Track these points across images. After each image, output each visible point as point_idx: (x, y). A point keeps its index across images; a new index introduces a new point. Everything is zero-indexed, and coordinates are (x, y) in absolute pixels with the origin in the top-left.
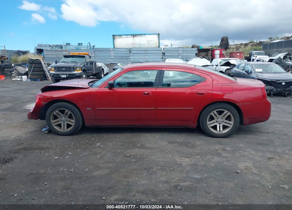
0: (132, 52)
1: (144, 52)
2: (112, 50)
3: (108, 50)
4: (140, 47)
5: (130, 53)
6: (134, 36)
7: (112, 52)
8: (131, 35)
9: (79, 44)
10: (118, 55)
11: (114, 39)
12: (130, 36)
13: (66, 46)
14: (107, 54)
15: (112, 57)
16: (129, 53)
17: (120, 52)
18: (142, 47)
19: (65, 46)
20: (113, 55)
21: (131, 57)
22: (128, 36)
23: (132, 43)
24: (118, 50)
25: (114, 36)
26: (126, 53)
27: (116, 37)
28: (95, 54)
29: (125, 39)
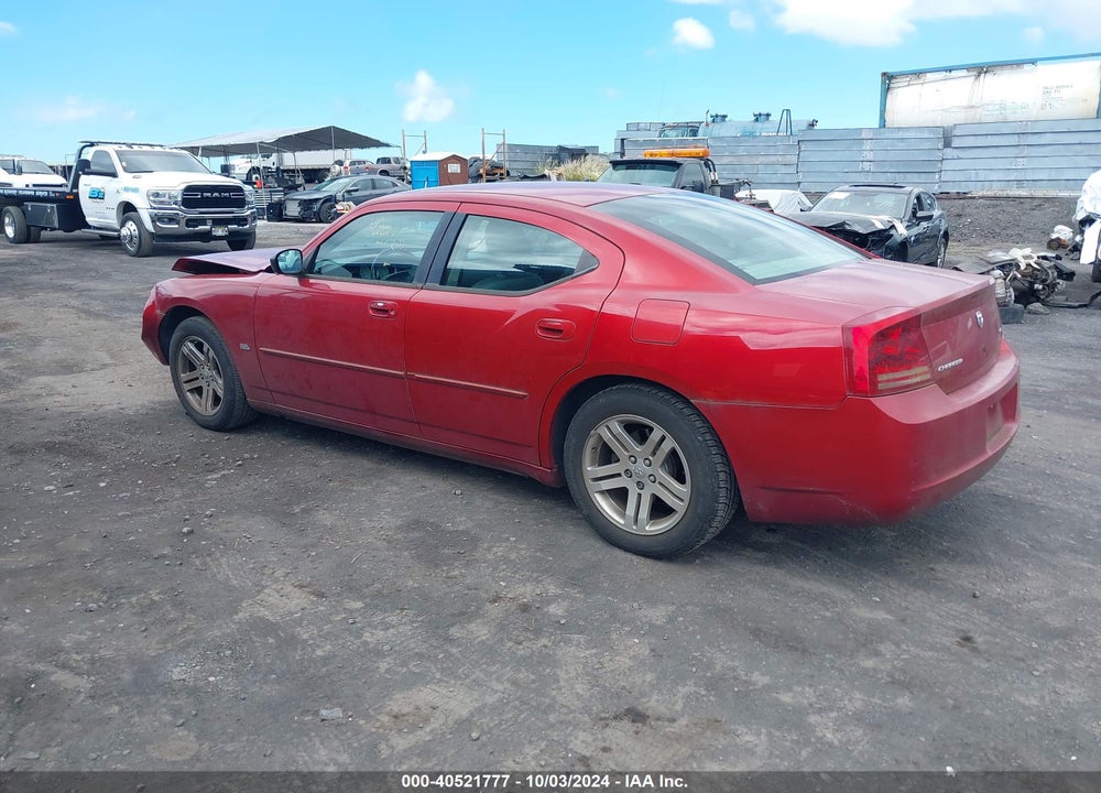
0: (956, 143)
1: (1014, 140)
2: (871, 137)
3: (852, 138)
4: (1000, 118)
5: (947, 144)
6: (981, 70)
7: (868, 145)
8: (969, 68)
9: (758, 117)
10: (891, 156)
11: (886, 90)
12: (964, 73)
13: (711, 126)
14: (847, 155)
15: (866, 166)
16: (940, 146)
17: (901, 145)
18: (1011, 118)
19: (707, 125)
20: (870, 156)
21: (947, 165)
22: (954, 73)
23: (965, 104)
24: (893, 136)
25: (888, 78)
26: (928, 145)
27: (895, 83)
28: (801, 154)
29: (937, 85)
